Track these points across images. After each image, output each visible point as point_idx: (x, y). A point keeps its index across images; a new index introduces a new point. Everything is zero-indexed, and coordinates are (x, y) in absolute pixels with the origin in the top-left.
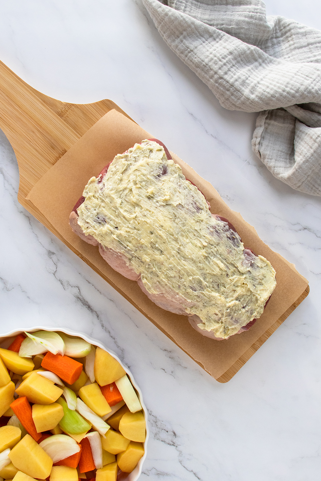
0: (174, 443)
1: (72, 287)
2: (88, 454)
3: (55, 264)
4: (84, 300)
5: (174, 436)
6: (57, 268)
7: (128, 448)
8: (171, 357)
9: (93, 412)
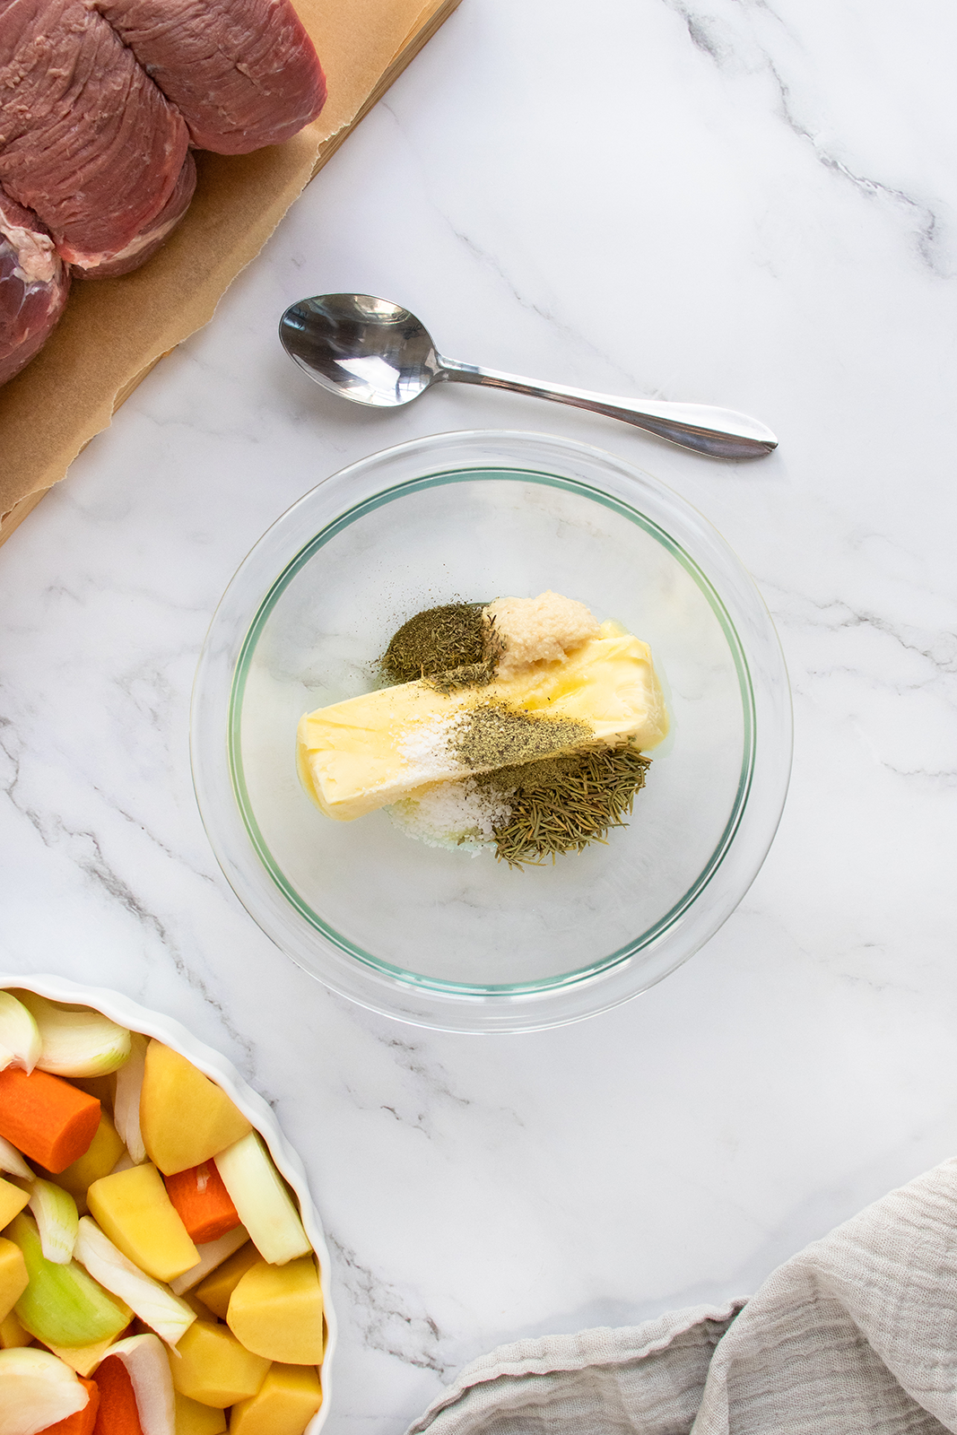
0: (432, 1359)
1: (72, 834)
2: (122, 1411)
3: (10, 757)
4: (114, 877)
5: (434, 1336)
6: (20, 772)
7: (262, 1384)
8: (414, 1066)
9: (135, 1268)
